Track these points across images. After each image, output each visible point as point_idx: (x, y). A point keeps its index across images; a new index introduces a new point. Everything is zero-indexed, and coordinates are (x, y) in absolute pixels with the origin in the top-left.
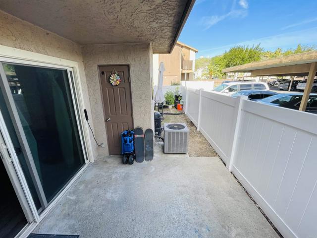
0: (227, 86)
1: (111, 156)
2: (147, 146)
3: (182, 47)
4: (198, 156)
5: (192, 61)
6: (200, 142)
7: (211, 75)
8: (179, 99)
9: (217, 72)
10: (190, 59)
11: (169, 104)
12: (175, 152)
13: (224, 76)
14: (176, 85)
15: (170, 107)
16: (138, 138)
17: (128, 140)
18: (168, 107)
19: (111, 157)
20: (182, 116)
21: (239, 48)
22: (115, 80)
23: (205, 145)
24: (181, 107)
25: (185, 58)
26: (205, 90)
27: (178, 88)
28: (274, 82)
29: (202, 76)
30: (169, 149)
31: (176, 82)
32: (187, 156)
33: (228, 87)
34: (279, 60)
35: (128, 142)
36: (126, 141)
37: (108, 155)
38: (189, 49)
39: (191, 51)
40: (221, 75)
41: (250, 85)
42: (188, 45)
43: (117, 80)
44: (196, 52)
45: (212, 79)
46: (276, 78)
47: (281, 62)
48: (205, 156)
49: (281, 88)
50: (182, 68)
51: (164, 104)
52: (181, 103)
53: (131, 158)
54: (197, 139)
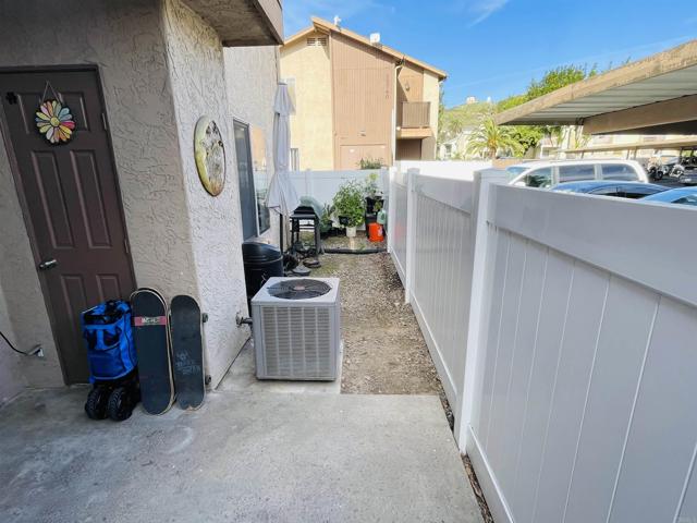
0: (521, 170)
1: (73, 386)
2: (182, 356)
3: (399, 62)
4: (375, 392)
5: (429, 103)
6: (401, 339)
7: (494, 148)
8: (375, 209)
9: (509, 140)
10: (425, 100)
11: (346, 224)
12: (292, 377)
13: (531, 149)
14: (373, 168)
15: (351, 231)
16: (146, 328)
17: (100, 335)
18: (342, 233)
19: (69, 392)
20: (377, 257)
21: (570, 71)
22: (54, 121)
23: (412, 350)
24: (380, 232)
25: (408, 95)
26: (421, 173)
27: (373, 177)
28: (671, 166)
29: (469, 150)
30: (271, 366)
31: (373, 161)
32: (336, 389)
33: (524, 174)
34: (652, 64)
35: (101, 341)
36: (92, 339)
37: (63, 384)
38: (421, 69)
39: (426, 77)
40: (522, 148)
41: (589, 170)
42: (415, 58)
43: (63, 123)
44: (441, 78)
45: (498, 158)
46: (676, 153)
47: (657, 69)
48: (397, 390)
49: (688, 180)
50: (399, 122)
51: (336, 225)
52: (380, 221)
53: (115, 401)
54: (392, 331)
